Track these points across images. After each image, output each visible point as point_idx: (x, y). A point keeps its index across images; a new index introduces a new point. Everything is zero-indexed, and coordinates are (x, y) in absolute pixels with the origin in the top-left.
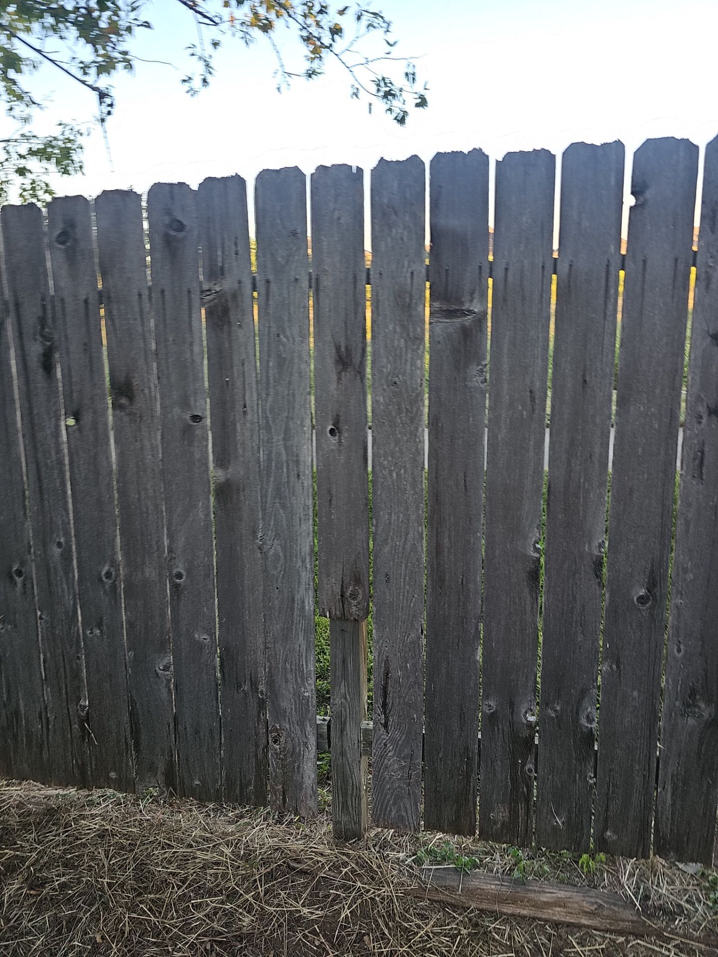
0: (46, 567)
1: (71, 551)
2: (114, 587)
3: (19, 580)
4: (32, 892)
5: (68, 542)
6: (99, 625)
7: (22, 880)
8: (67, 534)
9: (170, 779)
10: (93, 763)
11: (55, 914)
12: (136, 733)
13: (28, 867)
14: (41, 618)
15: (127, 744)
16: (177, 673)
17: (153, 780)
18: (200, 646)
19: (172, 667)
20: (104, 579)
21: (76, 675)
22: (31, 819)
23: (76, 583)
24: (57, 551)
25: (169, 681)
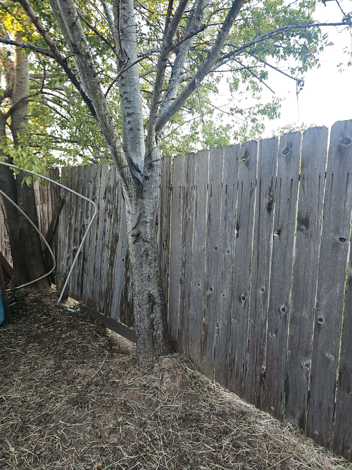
0: (255, 299)
1: (267, 294)
2: (285, 316)
3: (243, 301)
4: (234, 448)
5: (267, 289)
6: (276, 333)
7: (230, 440)
8: (267, 286)
9: (302, 423)
10: (264, 398)
11: (243, 465)
12: (287, 391)
13: (232, 435)
14: (250, 321)
15: (281, 396)
16: (313, 370)
17: (292, 420)
18: (328, 361)
19: (311, 366)
20: (281, 311)
21: (262, 353)
22: (234, 412)
23: (267, 309)
24: (261, 292)
25: (308, 373)
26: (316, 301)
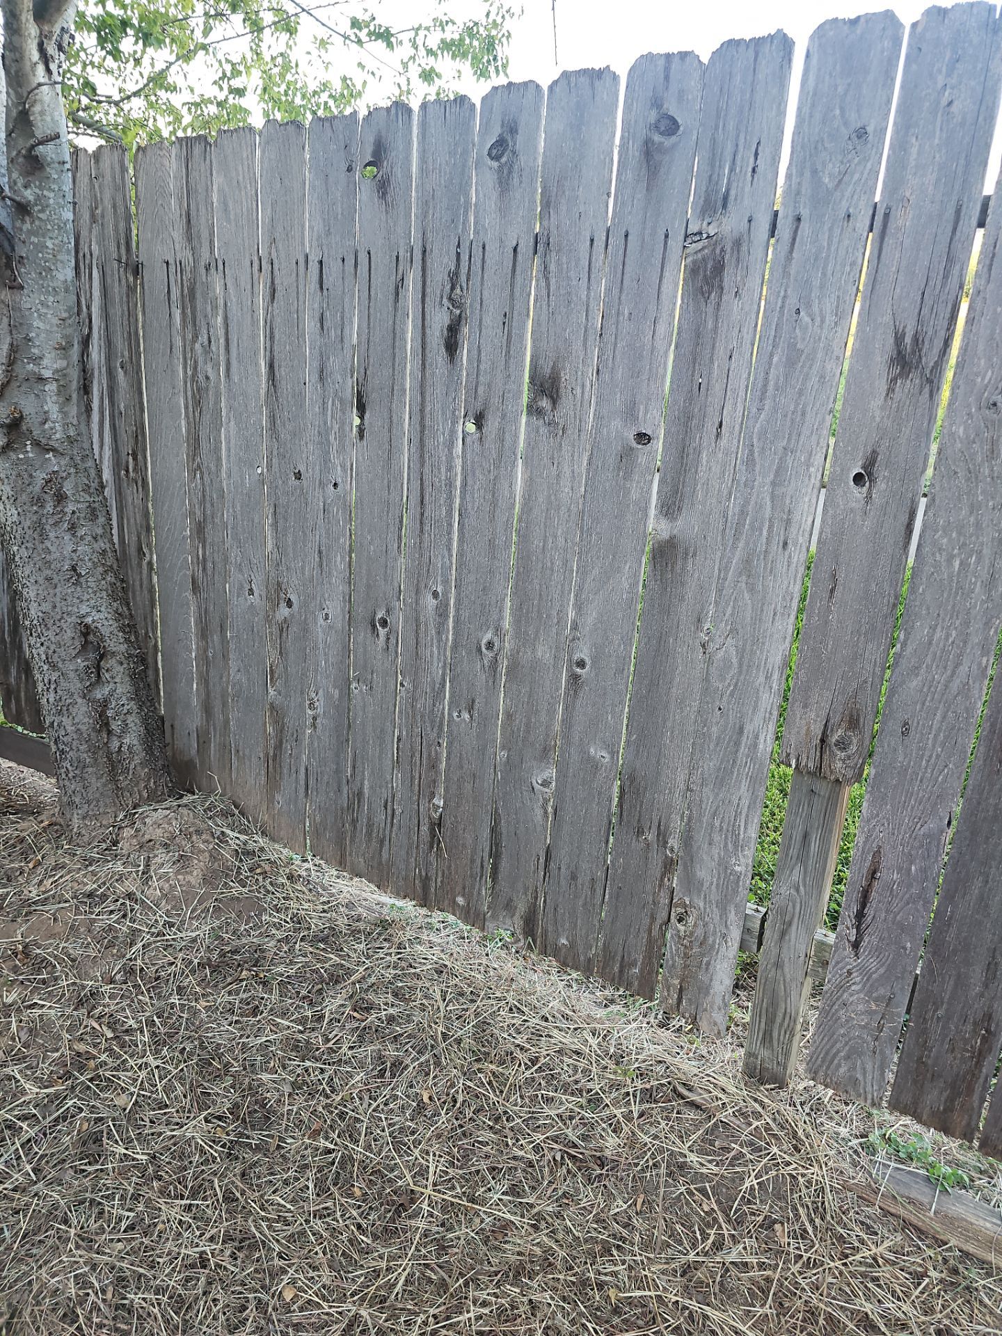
0: (416, 622)
1: (447, 605)
2: (495, 662)
3: (382, 631)
4: (355, 1014)
5: (446, 593)
6: (470, 709)
7: (345, 996)
8: (446, 582)
9: (530, 926)
10: (439, 880)
11: (379, 1050)
12: (496, 855)
13: (354, 983)
14: (402, 685)
15: (482, 866)
16: (559, 794)
17: (508, 921)
18: (595, 766)
19: (554, 784)
20: (484, 649)
21: (433, 766)
22: (361, 926)
23: (448, 649)
24: (431, 602)
25: (546, 801)
26: (571, 614)
